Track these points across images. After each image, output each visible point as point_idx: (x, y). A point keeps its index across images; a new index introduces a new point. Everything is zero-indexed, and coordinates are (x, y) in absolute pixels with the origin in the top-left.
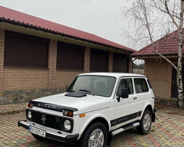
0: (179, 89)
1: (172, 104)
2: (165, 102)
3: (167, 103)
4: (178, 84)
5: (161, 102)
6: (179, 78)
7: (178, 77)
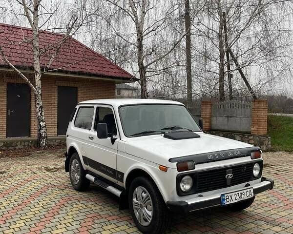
0: (42, 121)
1: (24, 146)
2: (13, 145)
3: (17, 145)
4: (39, 113)
5: (6, 146)
6: (39, 106)
7: (38, 104)
